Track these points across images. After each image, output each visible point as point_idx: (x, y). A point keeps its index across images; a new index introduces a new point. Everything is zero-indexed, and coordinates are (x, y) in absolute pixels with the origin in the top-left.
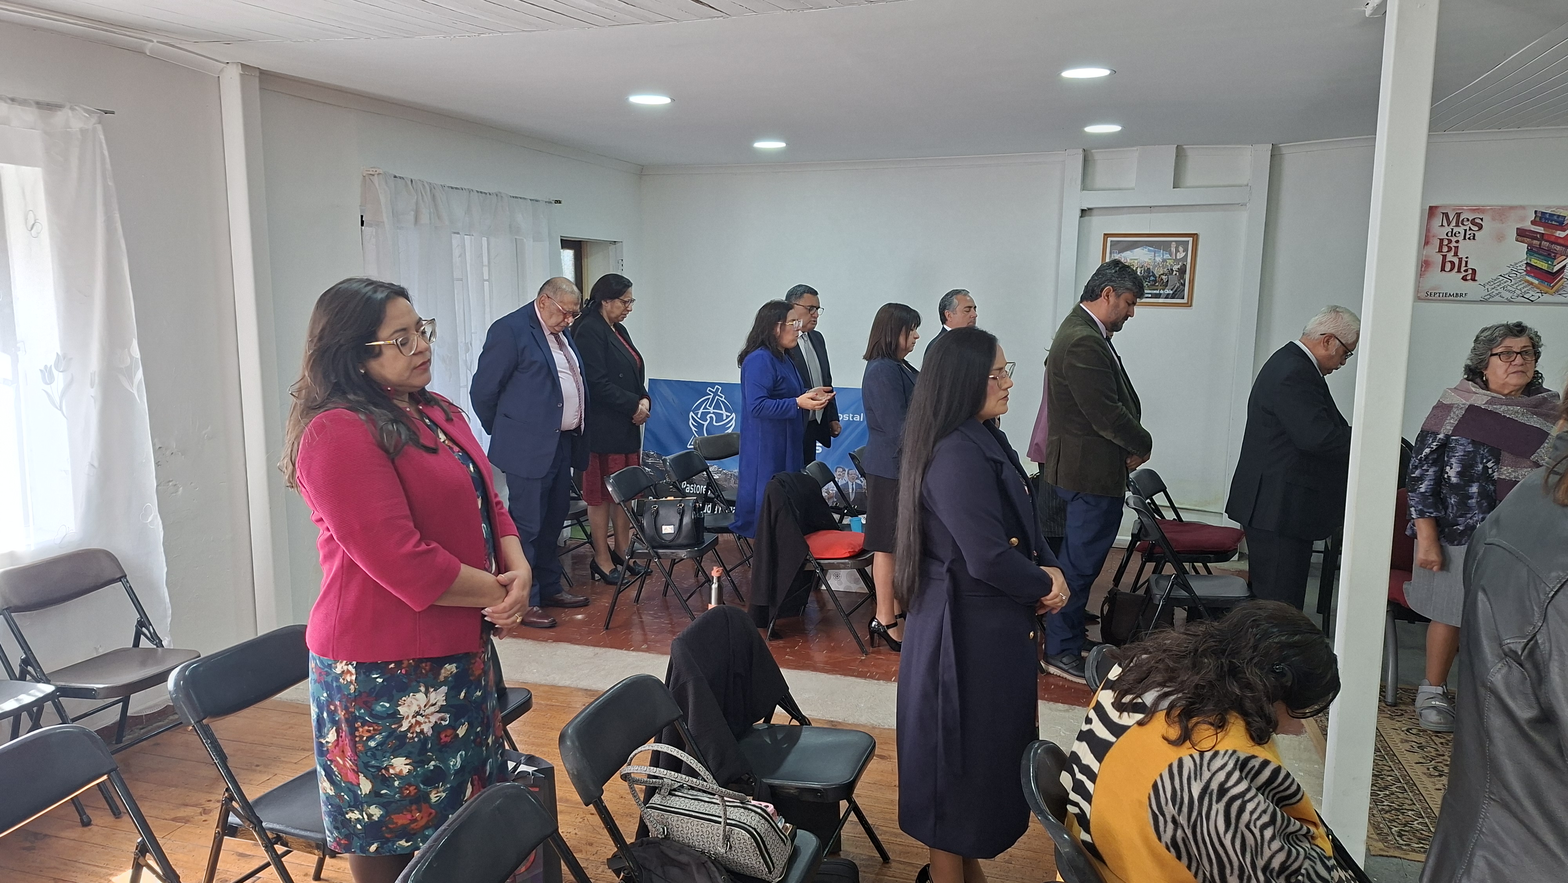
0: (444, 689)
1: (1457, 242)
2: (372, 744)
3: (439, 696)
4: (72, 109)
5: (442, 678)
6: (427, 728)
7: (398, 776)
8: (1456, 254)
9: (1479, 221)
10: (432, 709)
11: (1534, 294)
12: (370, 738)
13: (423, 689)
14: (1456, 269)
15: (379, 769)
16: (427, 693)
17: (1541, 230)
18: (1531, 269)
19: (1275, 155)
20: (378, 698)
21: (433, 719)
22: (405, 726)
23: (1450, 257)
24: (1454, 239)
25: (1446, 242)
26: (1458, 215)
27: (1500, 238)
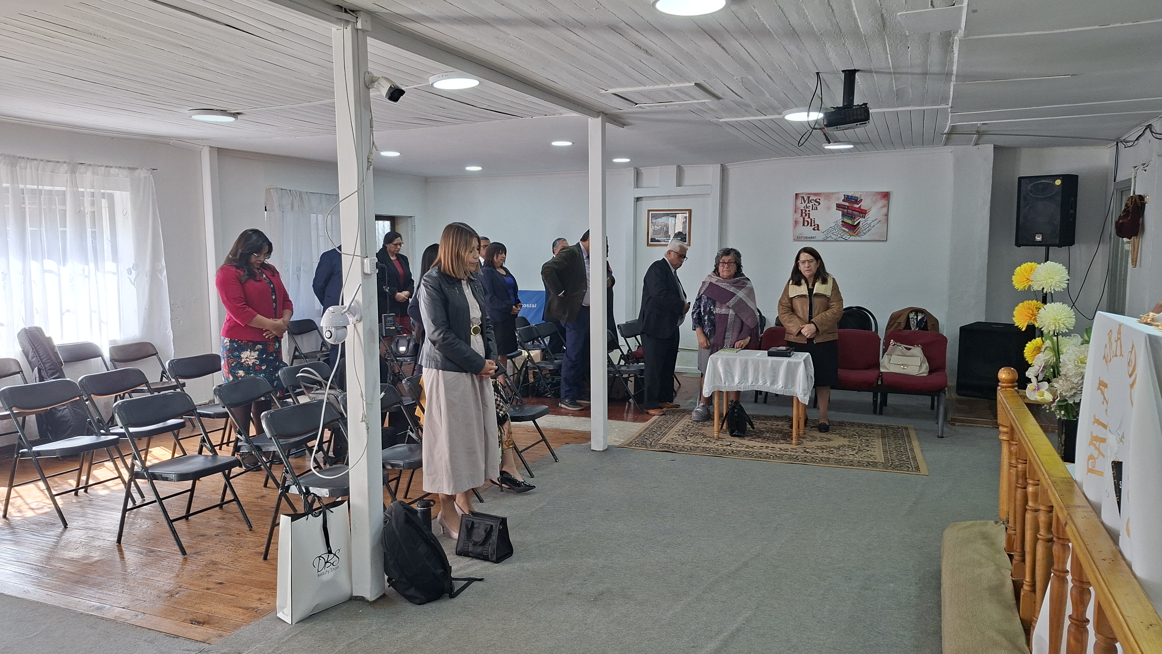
0: (257, 352)
1: (809, 211)
2: (233, 365)
3: (255, 354)
4: (141, 169)
5: (256, 348)
6: (250, 363)
7: (240, 376)
8: (809, 217)
9: (818, 200)
10: (252, 357)
11: (846, 236)
12: (232, 363)
13: (249, 350)
14: (810, 225)
15: (235, 373)
16: (250, 352)
17: (847, 204)
18: (844, 224)
19: (724, 170)
20: (235, 351)
21: (253, 361)
22: (243, 361)
23: (806, 219)
24: (807, 210)
25: (804, 211)
26: (809, 198)
27: (829, 208)
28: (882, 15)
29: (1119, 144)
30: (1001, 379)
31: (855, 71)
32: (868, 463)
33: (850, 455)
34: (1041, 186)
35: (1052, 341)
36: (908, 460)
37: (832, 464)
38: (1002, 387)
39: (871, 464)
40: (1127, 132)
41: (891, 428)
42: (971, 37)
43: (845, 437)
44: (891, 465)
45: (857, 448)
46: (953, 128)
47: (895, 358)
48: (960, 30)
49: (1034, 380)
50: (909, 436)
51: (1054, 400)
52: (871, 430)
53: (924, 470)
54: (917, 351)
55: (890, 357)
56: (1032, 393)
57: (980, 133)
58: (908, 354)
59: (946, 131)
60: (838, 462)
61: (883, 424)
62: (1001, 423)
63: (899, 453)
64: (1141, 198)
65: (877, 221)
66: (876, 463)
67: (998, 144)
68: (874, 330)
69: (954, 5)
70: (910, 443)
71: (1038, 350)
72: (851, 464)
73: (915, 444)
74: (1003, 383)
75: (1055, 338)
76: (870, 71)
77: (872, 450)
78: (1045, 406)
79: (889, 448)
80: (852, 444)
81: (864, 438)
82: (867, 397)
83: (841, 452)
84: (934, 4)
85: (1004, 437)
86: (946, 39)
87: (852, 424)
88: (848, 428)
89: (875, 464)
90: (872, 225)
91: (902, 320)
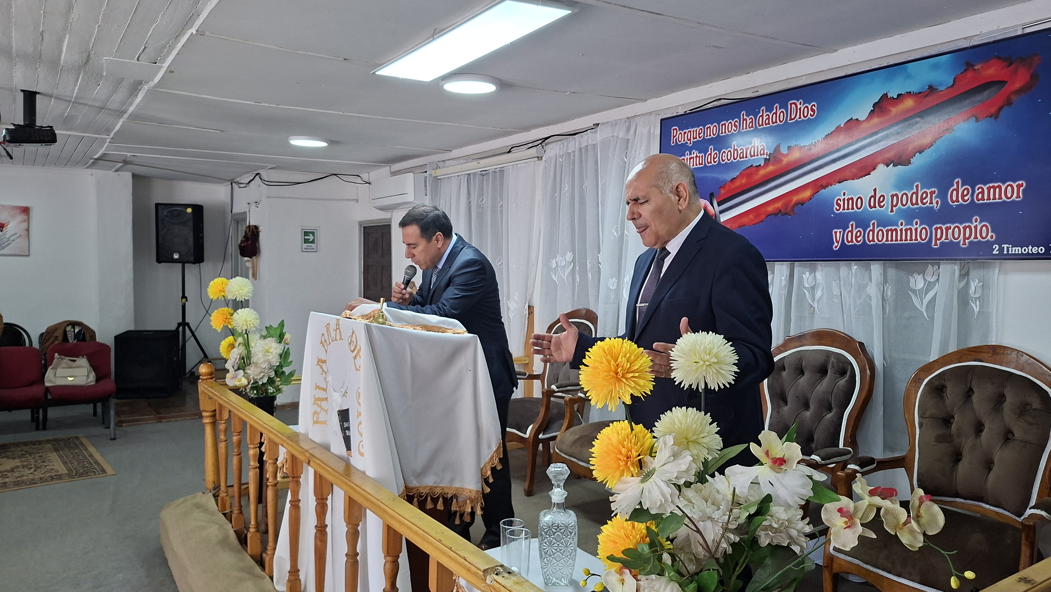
28: (89, 55)
29: (233, 184)
30: (202, 373)
31: (36, 93)
32: (52, 477)
33: (27, 474)
34: (176, 213)
35: (244, 338)
36: (91, 465)
37: (11, 488)
38: (203, 380)
39: (55, 477)
40: (238, 177)
41: (61, 440)
42: (158, 89)
43: (14, 459)
44: (76, 473)
45: (33, 466)
46: (104, 155)
47: (60, 372)
48: (151, 82)
49: (231, 370)
50: (82, 444)
51: (249, 383)
52: (40, 446)
53: (109, 470)
54: (83, 362)
55: (55, 371)
56: (230, 381)
57: (126, 162)
58: (74, 366)
59: (96, 157)
60: (17, 484)
61: (51, 438)
62: (204, 409)
63: (80, 461)
64: (256, 227)
65: (17, 235)
66: (60, 475)
67: (137, 172)
68: (27, 344)
69: (156, 63)
70: (86, 449)
71: (232, 346)
72: (33, 482)
73: (92, 449)
74: (203, 376)
75: (246, 335)
76: (51, 96)
77: (51, 464)
78: (241, 389)
79: (68, 459)
80: (25, 463)
81: (37, 455)
82: (25, 415)
83: (16, 474)
84: (139, 58)
85: (206, 421)
86: (136, 87)
87: (17, 445)
88: (13, 449)
89: (59, 477)
90: (12, 238)
91: (59, 333)
